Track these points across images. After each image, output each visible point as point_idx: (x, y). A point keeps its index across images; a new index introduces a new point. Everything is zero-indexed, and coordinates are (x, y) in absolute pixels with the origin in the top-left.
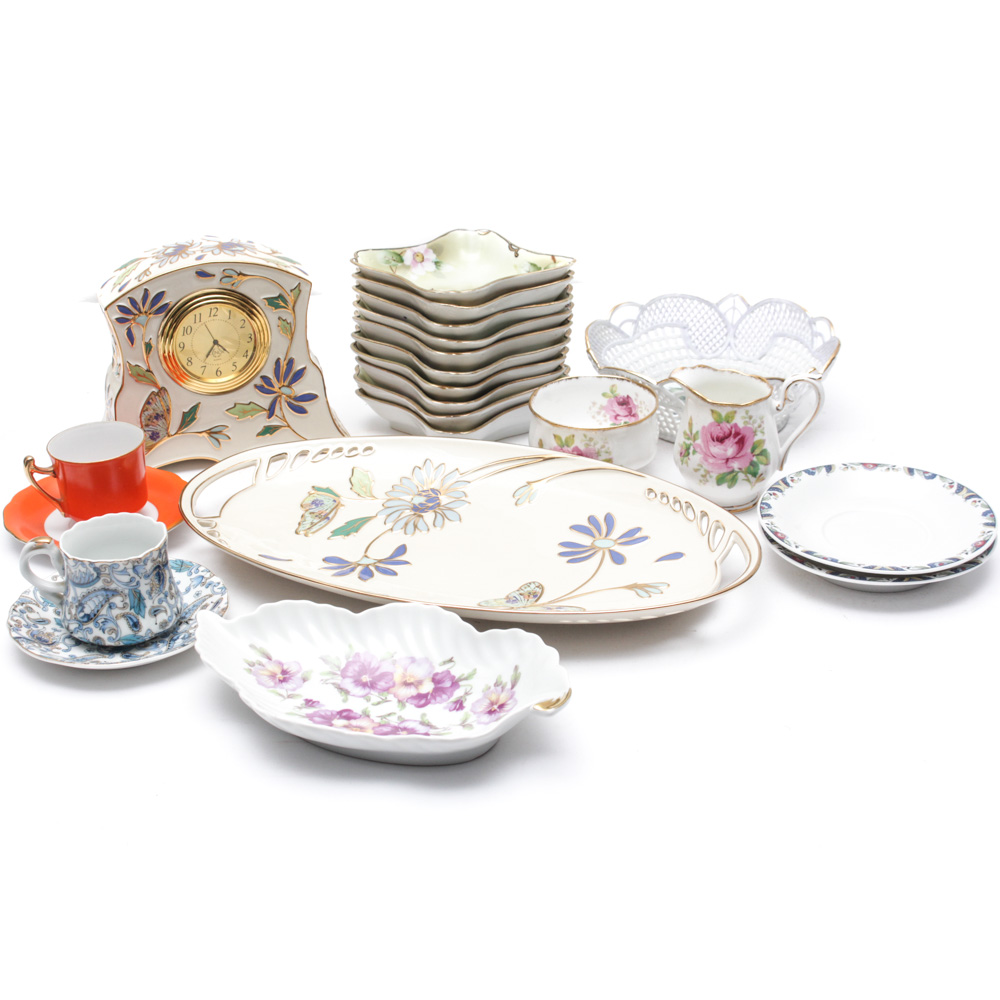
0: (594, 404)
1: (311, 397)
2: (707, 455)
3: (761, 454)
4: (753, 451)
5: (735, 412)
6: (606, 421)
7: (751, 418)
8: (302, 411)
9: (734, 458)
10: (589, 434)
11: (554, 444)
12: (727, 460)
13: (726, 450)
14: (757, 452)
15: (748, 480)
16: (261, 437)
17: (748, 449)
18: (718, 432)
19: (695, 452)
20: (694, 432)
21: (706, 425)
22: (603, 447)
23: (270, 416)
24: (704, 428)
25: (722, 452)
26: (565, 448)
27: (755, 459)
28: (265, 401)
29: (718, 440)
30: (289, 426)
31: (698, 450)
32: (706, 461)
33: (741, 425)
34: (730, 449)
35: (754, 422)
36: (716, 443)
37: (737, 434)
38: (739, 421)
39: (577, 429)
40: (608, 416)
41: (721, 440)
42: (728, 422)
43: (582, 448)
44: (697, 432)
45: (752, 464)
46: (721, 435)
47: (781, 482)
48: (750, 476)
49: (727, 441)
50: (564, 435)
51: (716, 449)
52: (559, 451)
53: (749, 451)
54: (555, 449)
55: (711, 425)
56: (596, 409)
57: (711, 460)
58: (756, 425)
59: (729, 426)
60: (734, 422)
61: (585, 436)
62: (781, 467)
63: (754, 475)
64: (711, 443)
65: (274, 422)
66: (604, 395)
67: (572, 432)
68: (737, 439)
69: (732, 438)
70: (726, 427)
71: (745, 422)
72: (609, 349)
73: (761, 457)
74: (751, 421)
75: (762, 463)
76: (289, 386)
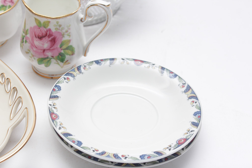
2: (33, 45)
3: (67, 48)
4: (61, 47)
5: (49, 22)
7: (60, 26)
9: (49, 50)
12: (44, 51)
13: (43, 45)
14: (64, 47)
15: (58, 64)
17: (58, 45)
18: (38, 32)
19: (26, 41)
20: (26, 29)
21: (32, 26)
24: (31, 28)
25: (41, 45)
27: (62, 52)
29: (38, 38)
31: (28, 41)
32: (32, 49)
33: (53, 30)
34: (46, 44)
35: (63, 29)
36: (37, 39)
37: (50, 35)
38: (52, 27)
41: (40, 38)
42: (45, 27)
44: (28, 30)
45: (61, 54)
46: (41, 35)
47: (76, 69)
48: (59, 61)
49: (44, 39)
51: (37, 43)
53: (59, 46)
55: (35, 27)
57: (35, 49)
58: (64, 31)
59: (45, 30)
60: (49, 27)
62: (85, 55)
63: (62, 60)
64: (35, 38)
68: (50, 39)
69: (47, 38)
70: (44, 30)
71: (56, 29)
73: (67, 51)
74: (61, 28)
75: (67, 54)
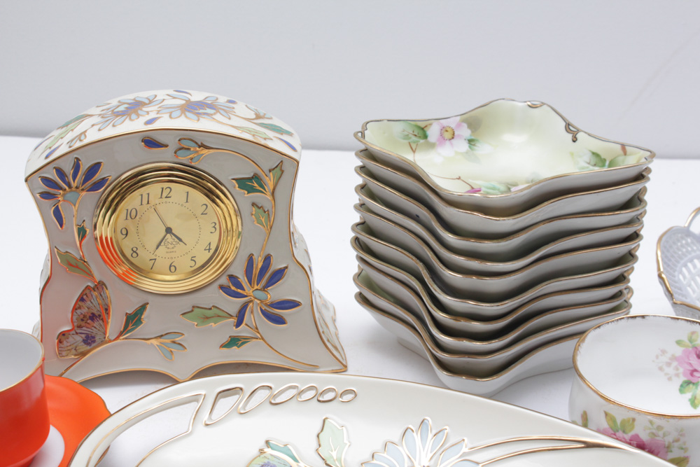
0: (664, 352)
1: (293, 304)
6: (677, 375)
8: (279, 320)
10: (658, 421)
11: (604, 424)
16: (225, 350)
22: (677, 440)
23: (238, 324)
26: (620, 434)
28: (233, 305)
30: (263, 339)
39: (639, 412)
40: (681, 370)
43: (645, 437)
50: (620, 416)
52: (609, 436)
54: (604, 432)
56: (665, 359)
61: (651, 422)
65: (243, 331)
66: (679, 343)
67: (632, 415)
72: (685, 266)
76: (264, 288)
